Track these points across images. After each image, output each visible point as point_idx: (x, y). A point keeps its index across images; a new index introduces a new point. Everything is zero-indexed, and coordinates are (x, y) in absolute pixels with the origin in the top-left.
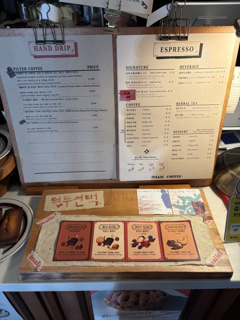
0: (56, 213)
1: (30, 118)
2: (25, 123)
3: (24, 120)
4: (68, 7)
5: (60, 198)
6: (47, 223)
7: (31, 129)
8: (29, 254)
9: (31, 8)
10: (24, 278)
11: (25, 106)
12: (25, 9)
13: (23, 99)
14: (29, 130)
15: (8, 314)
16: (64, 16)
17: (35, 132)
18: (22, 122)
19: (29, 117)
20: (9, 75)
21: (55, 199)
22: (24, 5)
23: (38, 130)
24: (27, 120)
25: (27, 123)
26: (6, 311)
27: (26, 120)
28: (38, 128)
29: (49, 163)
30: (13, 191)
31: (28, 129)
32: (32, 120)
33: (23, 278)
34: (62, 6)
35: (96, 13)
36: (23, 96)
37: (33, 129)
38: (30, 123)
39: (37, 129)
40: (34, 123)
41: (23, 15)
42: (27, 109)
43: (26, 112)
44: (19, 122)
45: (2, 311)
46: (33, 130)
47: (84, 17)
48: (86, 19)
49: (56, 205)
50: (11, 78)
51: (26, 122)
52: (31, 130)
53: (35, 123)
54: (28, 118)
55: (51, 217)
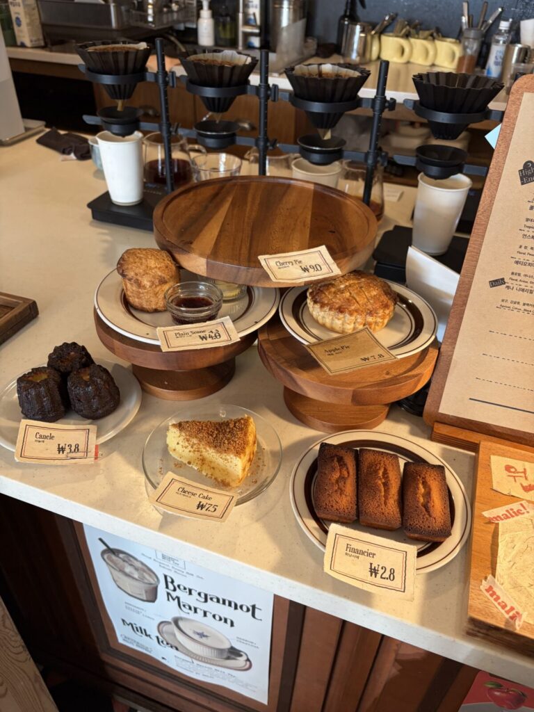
0: (523, 502)
1: (519, 278)
2: (504, 286)
3: (503, 279)
4: (450, 42)
5: (525, 469)
6: (508, 520)
7: (509, 301)
8: (483, 581)
9: (373, 37)
10: (475, 632)
11: (522, 250)
12: (360, 37)
13: (525, 233)
14: (504, 304)
15: (247, 666)
16: (437, 62)
17: (515, 311)
18: (496, 283)
19: (519, 275)
20: (522, 179)
21: (512, 470)
22: (361, 28)
23: (526, 307)
24: (511, 281)
25: (508, 287)
26: (248, 660)
27: (506, 281)
28: (528, 305)
29: (512, 385)
30: (397, 420)
31: (503, 301)
32: (522, 283)
33: (471, 631)
34: (439, 40)
35: (524, 62)
36: (529, 227)
37: (515, 303)
38: (515, 288)
39: (524, 304)
40: (523, 290)
41: (352, 50)
42: (521, 258)
43: (517, 262)
44: (490, 282)
45: (241, 656)
46: (512, 305)
47: (487, 67)
48: (489, 72)
49: (518, 484)
50: (523, 184)
51: (506, 284)
52: (508, 304)
53: (527, 291)
54: (515, 277)
55: (515, 510)
